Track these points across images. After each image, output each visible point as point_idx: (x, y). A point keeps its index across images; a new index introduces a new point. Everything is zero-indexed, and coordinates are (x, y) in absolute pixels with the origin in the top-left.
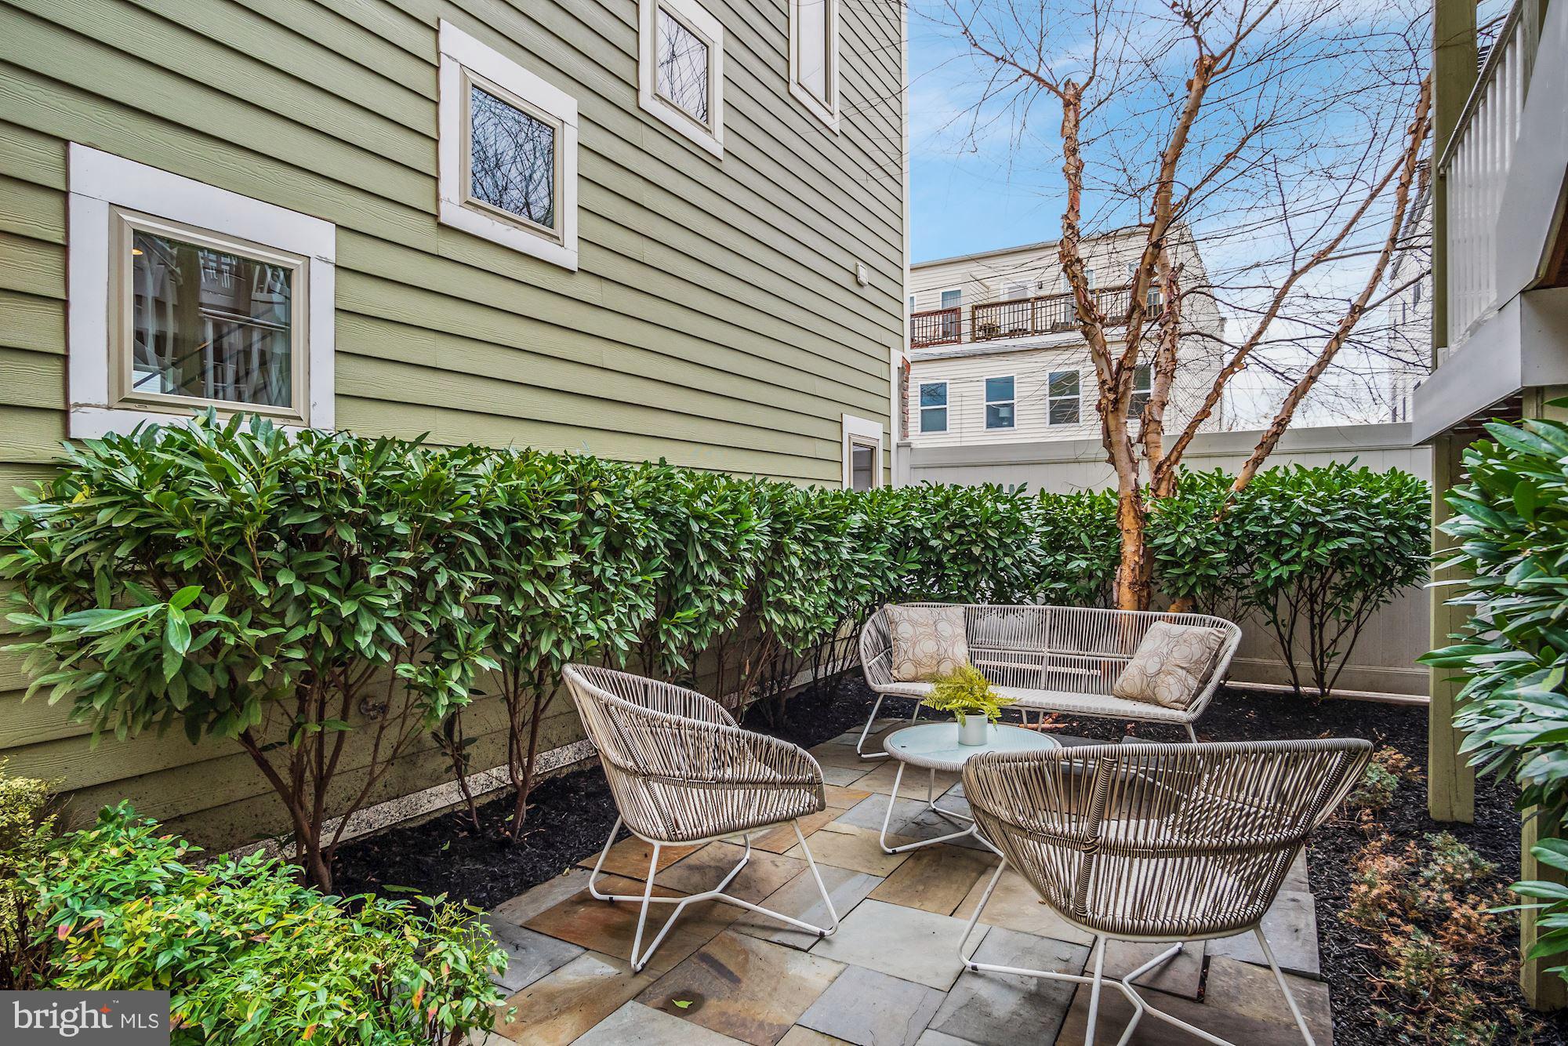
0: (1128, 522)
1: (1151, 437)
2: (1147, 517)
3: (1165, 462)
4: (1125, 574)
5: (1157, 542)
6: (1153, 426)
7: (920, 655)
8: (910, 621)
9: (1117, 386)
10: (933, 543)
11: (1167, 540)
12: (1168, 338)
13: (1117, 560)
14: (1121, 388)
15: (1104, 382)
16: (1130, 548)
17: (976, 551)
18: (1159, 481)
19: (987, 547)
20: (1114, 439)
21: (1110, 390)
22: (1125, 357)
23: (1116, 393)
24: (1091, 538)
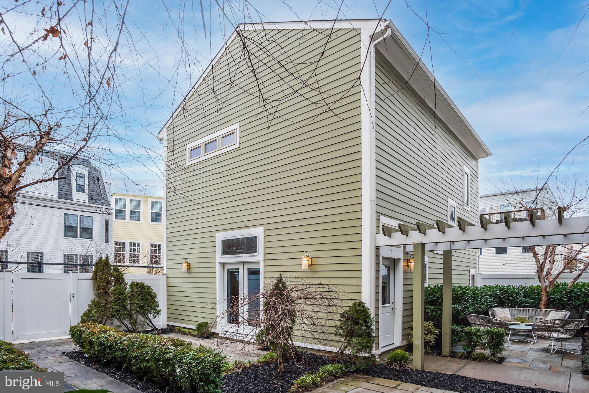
0: (543, 293)
1: (549, 276)
2: (548, 292)
3: (552, 281)
4: (543, 303)
5: (550, 297)
6: (549, 274)
7: (501, 317)
8: (499, 311)
9: (541, 267)
10: (502, 297)
11: (553, 297)
12: (552, 256)
13: (540, 300)
14: (542, 268)
15: (538, 266)
16: (544, 298)
17: (511, 298)
18: (551, 285)
19: (513, 297)
20: (541, 277)
21: (540, 268)
22: (544, 262)
23: (541, 268)
24: (534, 296)
